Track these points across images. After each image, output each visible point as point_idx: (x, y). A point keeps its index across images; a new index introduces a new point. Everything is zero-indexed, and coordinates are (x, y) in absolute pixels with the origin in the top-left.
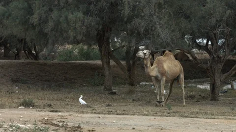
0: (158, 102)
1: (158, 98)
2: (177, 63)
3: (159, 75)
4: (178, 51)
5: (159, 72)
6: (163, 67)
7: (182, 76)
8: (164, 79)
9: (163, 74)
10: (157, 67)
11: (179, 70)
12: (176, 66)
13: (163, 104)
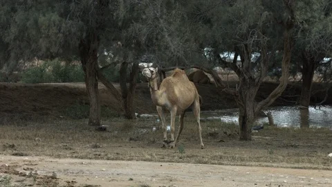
0: (165, 142)
1: (165, 136)
2: (191, 85)
3: (169, 104)
4: (195, 70)
5: (169, 99)
6: (173, 92)
7: (197, 104)
8: (176, 108)
9: (174, 101)
10: (165, 91)
11: (193, 96)
12: (190, 90)
13: (173, 144)
